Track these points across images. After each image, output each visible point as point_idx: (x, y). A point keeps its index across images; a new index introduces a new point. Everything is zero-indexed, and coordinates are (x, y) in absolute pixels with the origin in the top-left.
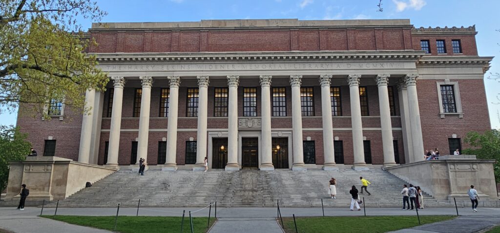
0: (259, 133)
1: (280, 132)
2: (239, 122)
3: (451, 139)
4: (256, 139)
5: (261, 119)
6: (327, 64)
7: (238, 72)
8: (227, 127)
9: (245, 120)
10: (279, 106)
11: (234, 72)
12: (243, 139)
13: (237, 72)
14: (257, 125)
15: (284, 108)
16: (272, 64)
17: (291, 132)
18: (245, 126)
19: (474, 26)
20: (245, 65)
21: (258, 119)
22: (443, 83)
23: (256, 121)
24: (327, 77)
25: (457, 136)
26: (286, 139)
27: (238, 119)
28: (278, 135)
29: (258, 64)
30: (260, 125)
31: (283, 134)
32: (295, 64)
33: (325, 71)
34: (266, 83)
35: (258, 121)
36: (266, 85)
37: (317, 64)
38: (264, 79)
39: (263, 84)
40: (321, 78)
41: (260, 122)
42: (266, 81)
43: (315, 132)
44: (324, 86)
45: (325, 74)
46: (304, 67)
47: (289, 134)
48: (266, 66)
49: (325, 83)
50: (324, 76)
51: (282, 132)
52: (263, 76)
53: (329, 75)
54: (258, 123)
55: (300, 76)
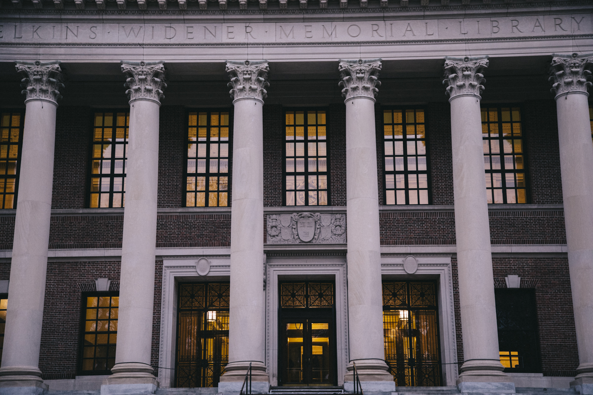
0: (337, 261)
1: (410, 258)
2: (270, 224)
4: (330, 281)
5: (344, 213)
7: (266, 50)
8: (226, 243)
9: (288, 217)
10: (406, 172)
11: (251, 50)
12: (283, 281)
13: (259, 50)
14: (330, 235)
15: (423, 178)
16: (381, 23)
17: (448, 260)
18: (289, 237)
20: (288, 26)
21: (332, 213)
23: (326, 220)
24: (577, 61)
26: (433, 282)
27: (266, 214)
28: (404, 270)
29: (334, 23)
30: (340, 233)
31: (421, 264)
32: (461, 20)
33: (570, 42)
34: (361, 85)
35: (333, 222)
36: (360, 93)
37: (541, 18)
38: (353, 72)
39: (350, 90)
40: (556, 64)
41: (340, 226)
42: (360, 79)
43: (535, 258)
44: (567, 93)
45: (570, 51)
46: (495, 30)
47: (443, 264)
48: (359, 28)
49: (569, 84)
50: (569, 59)
51: (417, 259)
52: (351, 64)
53: (586, 56)
54: (333, 228)
55: (479, 61)
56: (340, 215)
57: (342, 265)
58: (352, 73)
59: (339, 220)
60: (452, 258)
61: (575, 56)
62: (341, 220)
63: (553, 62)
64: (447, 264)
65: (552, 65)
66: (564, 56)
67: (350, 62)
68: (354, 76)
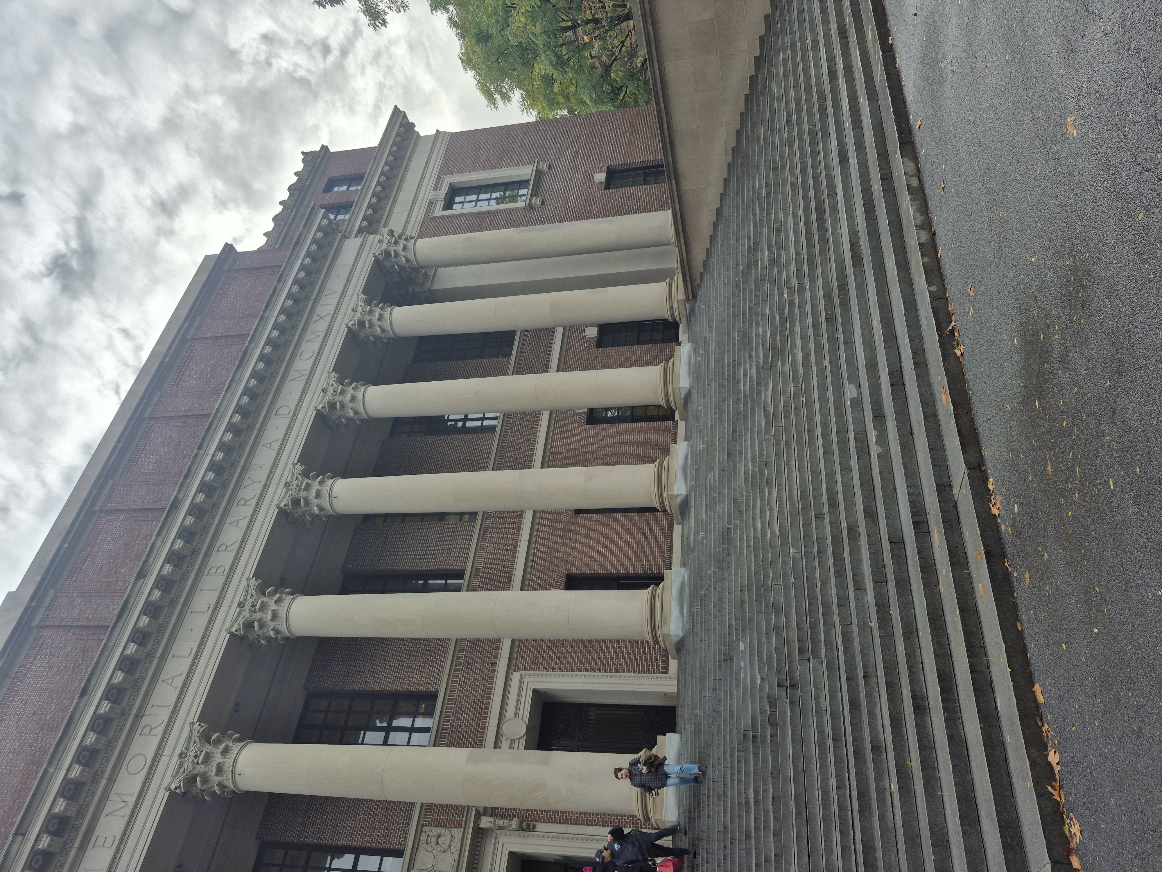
1: (505, 728)
3: (608, 184)
6: (246, 482)
16: (144, 721)
19: (303, 153)
21: (415, 848)
22: (440, 204)
23: (424, 860)
24: (294, 483)
25: (601, 172)
28: (520, 738)
29: (112, 796)
30: (449, 837)
31: (516, 714)
32: (190, 611)
33: (271, 490)
34: (218, 758)
35: (430, 849)
36: (228, 761)
37: (229, 520)
38: (194, 769)
39: (218, 779)
40: (290, 504)
41: (439, 837)
42: (208, 758)
43: (531, 571)
44: (330, 496)
45: (281, 489)
46: (221, 570)
47: (521, 682)
48: (136, 755)
49: (318, 494)
50: (290, 492)
51: (507, 718)
52: (182, 771)
53: (293, 476)
54: (439, 849)
55: (250, 591)
56: (422, 834)
57: (496, 838)
58: (196, 772)
59: (429, 838)
60: (515, 671)
61: (287, 485)
62: (431, 835)
63: (286, 508)
64: (521, 678)
65: (289, 509)
66: (284, 497)
67: (177, 773)
68: (200, 768)
